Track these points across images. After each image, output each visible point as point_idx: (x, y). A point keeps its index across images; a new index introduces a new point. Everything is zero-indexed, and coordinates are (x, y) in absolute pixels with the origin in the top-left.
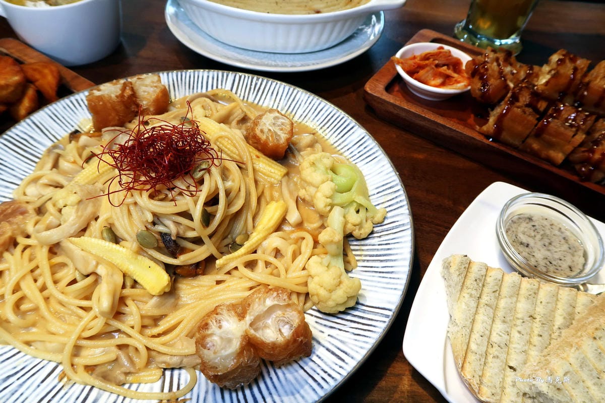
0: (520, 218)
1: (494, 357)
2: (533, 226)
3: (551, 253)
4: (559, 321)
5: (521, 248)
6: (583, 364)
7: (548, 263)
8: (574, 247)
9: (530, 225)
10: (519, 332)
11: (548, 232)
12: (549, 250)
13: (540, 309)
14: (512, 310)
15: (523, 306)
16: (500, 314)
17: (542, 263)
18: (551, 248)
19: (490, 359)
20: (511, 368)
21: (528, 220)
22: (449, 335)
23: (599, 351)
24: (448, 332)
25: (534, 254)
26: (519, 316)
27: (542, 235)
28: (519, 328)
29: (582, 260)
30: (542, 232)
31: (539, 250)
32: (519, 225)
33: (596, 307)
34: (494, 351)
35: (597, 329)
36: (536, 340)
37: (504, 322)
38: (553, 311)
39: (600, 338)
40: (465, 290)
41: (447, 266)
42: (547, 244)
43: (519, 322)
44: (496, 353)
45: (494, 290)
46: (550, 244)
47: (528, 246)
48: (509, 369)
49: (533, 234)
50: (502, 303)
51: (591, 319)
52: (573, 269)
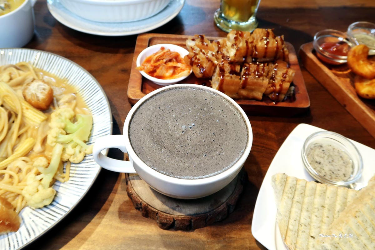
0: (315, 146)
1: (302, 232)
2: (323, 150)
3: (333, 167)
4: (338, 207)
5: (317, 165)
6: (350, 232)
7: (332, 173)
8: (346, 162)
9: (321, 150)
10: (316, 216)
11: (331, 154)
12: (332, 165)
13: (327, 202)
14: (312, 203)
15: (318, 201)
16: (305, 206)
17: (328, 173)
18: (334, 163)
19: (300, 233)
20: (312, 237)
21: (320, 147)
22: (277, 221)
23: (358, 224)
24: (277, 219)
25: (323, 168)
26: (316, 206)
27: (328, 156)
28: (316, 214)
29: (351, 170)
30: (328, 154)
31: (327, 165)
32: (315, 151)
33: (358, 198)
34: (302, 228)
35: (357, 212)
36: (325, 219)
37: (308, 211)
38: (335, 202)
39: (359, 217)
40: (285, 194)
41: (274, 180)
42: (331, 161)
43: (316, 210)
44: (304, 230)
45: (301, 193)
46: (333, 161)
47: (320, 163)
48: (311, 238)
49: (323, 155)
50: (306, 200)
51: (355, 206)
52: (346, 176)
